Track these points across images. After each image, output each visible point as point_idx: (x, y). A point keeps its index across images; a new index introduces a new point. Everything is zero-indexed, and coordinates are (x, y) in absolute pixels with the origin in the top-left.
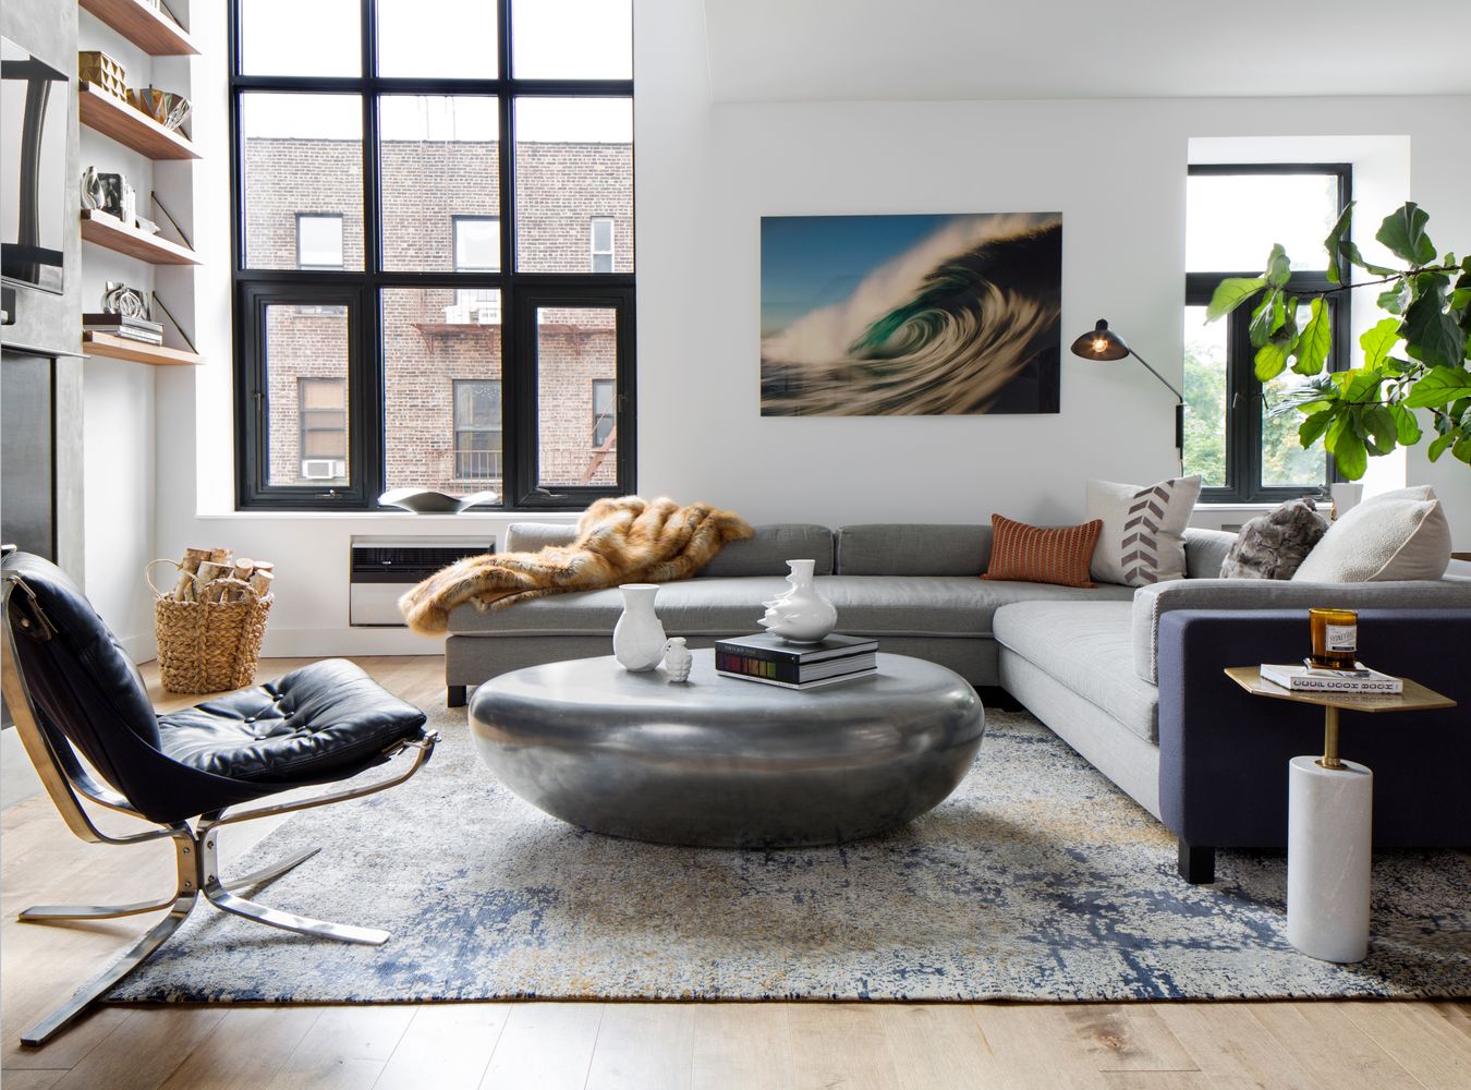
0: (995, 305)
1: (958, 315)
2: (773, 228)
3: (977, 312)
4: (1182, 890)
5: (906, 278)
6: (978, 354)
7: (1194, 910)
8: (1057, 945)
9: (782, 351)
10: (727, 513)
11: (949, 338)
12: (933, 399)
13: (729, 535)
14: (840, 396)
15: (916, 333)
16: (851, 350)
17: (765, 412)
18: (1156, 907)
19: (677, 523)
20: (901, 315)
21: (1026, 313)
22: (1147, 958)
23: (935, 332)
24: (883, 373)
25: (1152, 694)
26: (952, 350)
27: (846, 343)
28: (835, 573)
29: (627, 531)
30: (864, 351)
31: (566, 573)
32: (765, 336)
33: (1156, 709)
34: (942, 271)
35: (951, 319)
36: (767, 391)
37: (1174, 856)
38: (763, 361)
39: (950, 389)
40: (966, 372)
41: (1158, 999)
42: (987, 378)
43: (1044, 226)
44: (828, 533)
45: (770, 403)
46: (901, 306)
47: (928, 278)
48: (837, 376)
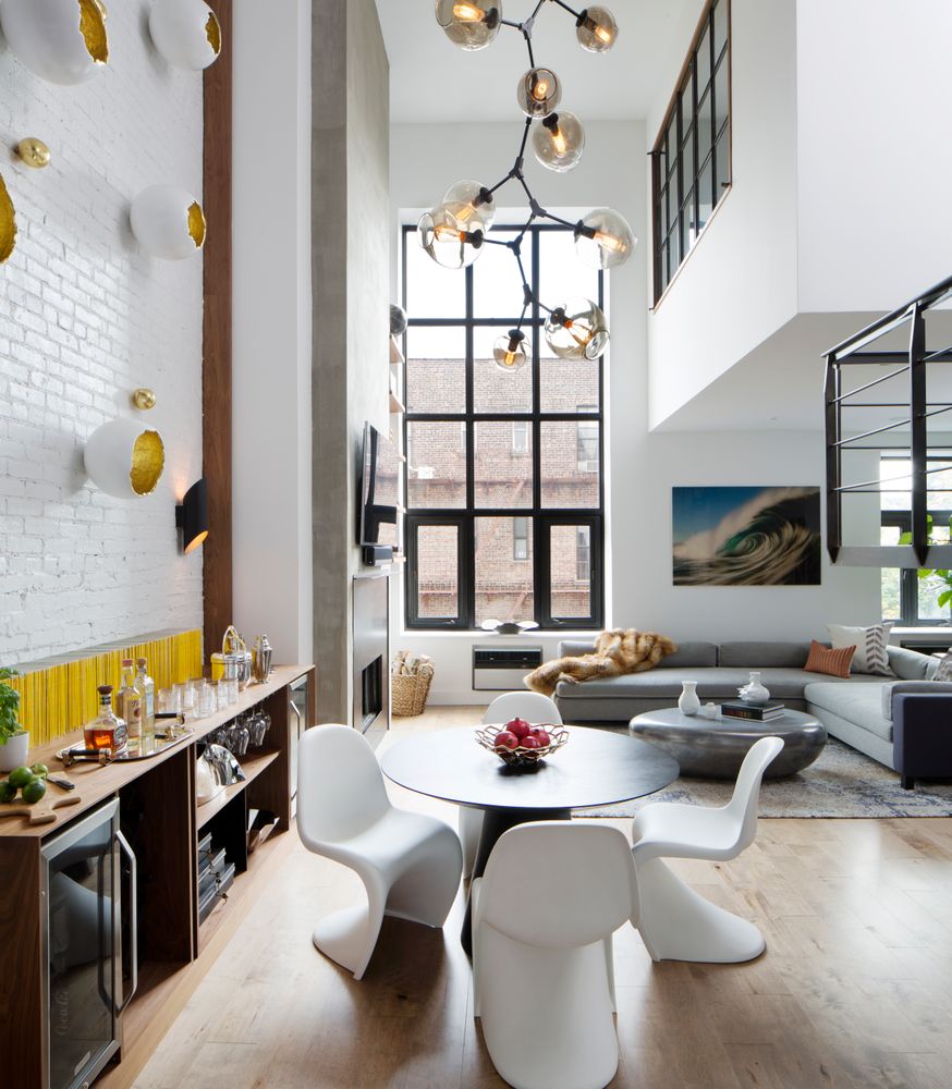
0: (788, 532)
1: (770, 535)
2: (679, 493)
3: (780, 534)
4: (903, 791)
5: (744, 517)
6: (779, 555)
7: (909, 796)
8: (867, 805)
9: (683, 553)
10: (667, 639)
11: (766, 547)
12: (757, 577)
13: (668, 652)
14: (712, 575)
15: (750, 545)
16: (718, 552)
17: (675, 583)
18: (895, 795)
19: (643, 643)
20: (742, 535)
21: (804, 535)
22: (898, 808)
23: (759, 544)
24: (733, 564)
25: (890, 724)
26: (767, 553)
27: (715, 549)
28: (717, 666)
29: (622, 647)
30: (723, 554)
31: (602, 667)
32: (675, 545)
33: (892, 729)
34: (762, 513)
35: (767, 538)
36: (676, 573)
37: (899, 782)
38: (674, 557)
39: (767, 572)
40: (774, 564)
41: (903, 817)
42: (785, 566)
43: (811, 493)
44: (713, 647)
45: (678, 579)
46: (742, 530)
47: (755, 517)
48: (711, 565)
